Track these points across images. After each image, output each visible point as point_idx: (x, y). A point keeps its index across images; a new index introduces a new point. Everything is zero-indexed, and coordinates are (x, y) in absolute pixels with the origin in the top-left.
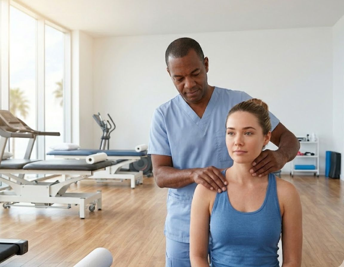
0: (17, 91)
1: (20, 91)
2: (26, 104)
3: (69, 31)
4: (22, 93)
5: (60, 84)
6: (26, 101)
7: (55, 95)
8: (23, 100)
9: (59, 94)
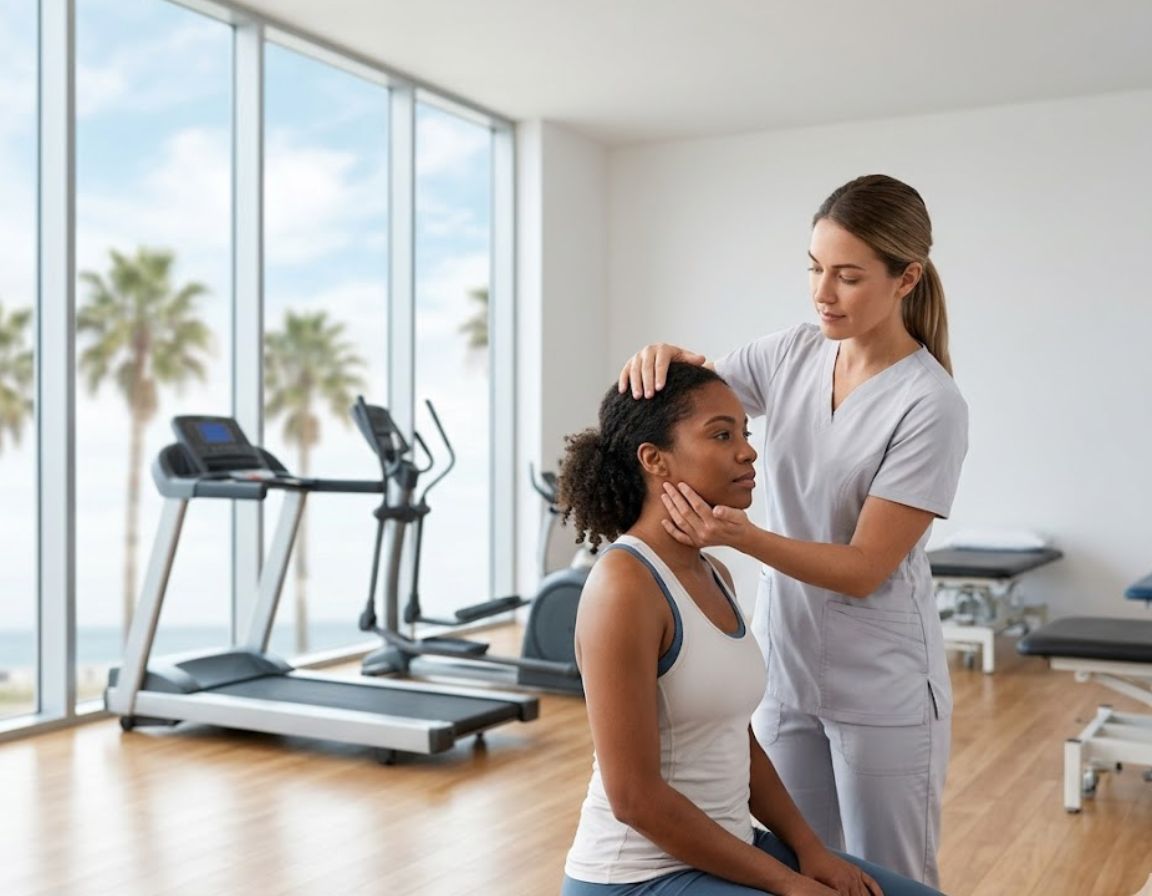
0: (316, 323)
1: (327, 324)
2: (352, 370)
3: (505, 124)
4: (337, 330)
5: (483, 296)
6: (353, 360)
7: (468, 337)
8: (342, 355)
9: (480, 335)
